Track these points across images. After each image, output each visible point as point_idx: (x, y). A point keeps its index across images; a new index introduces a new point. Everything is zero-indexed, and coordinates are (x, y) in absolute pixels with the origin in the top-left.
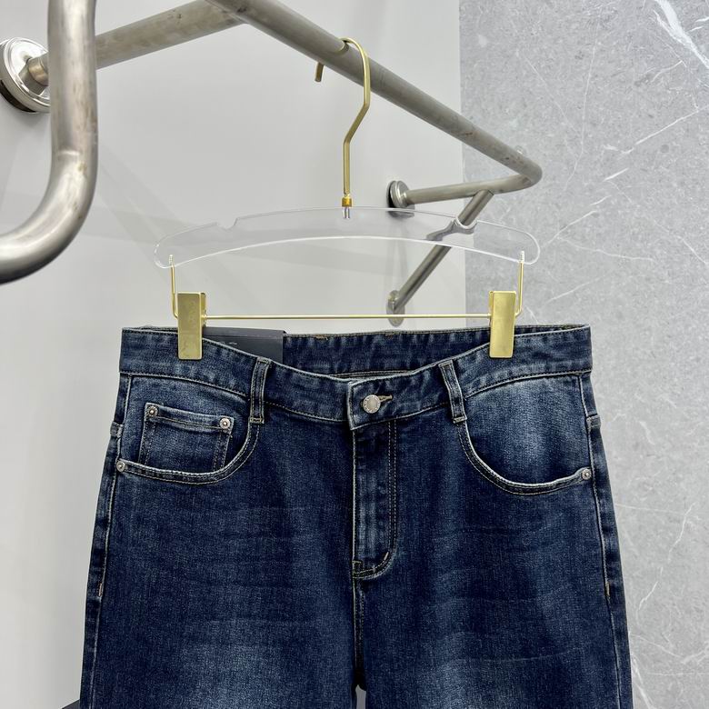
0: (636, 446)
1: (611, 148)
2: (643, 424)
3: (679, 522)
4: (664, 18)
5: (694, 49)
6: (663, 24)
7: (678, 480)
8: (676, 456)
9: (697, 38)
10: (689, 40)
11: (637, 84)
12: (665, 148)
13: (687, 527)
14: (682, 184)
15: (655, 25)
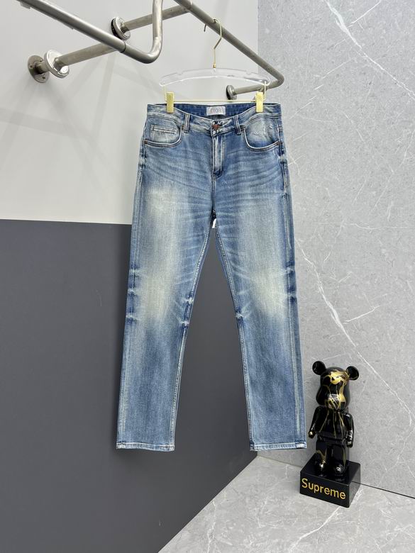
0: (324, 198)
1: (317, 76)
2: (327, 189)
3: (339, 226)
4: (339, 21)
5: (349, 34)
6: (338, 24)
7: (339, 210)
8: (339, 201)
9: (351, 30)
10: (348, 31)
11: (328, 49)
12: (338, 75)
13: (342, 228)
14: (344, 90)
15: (335, 24)
